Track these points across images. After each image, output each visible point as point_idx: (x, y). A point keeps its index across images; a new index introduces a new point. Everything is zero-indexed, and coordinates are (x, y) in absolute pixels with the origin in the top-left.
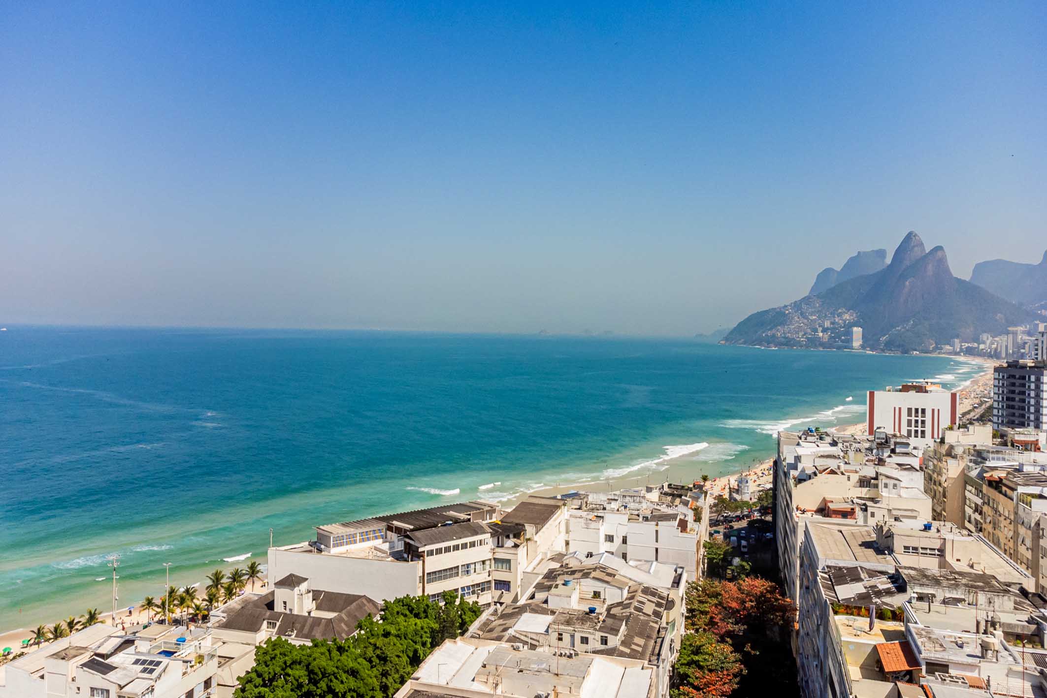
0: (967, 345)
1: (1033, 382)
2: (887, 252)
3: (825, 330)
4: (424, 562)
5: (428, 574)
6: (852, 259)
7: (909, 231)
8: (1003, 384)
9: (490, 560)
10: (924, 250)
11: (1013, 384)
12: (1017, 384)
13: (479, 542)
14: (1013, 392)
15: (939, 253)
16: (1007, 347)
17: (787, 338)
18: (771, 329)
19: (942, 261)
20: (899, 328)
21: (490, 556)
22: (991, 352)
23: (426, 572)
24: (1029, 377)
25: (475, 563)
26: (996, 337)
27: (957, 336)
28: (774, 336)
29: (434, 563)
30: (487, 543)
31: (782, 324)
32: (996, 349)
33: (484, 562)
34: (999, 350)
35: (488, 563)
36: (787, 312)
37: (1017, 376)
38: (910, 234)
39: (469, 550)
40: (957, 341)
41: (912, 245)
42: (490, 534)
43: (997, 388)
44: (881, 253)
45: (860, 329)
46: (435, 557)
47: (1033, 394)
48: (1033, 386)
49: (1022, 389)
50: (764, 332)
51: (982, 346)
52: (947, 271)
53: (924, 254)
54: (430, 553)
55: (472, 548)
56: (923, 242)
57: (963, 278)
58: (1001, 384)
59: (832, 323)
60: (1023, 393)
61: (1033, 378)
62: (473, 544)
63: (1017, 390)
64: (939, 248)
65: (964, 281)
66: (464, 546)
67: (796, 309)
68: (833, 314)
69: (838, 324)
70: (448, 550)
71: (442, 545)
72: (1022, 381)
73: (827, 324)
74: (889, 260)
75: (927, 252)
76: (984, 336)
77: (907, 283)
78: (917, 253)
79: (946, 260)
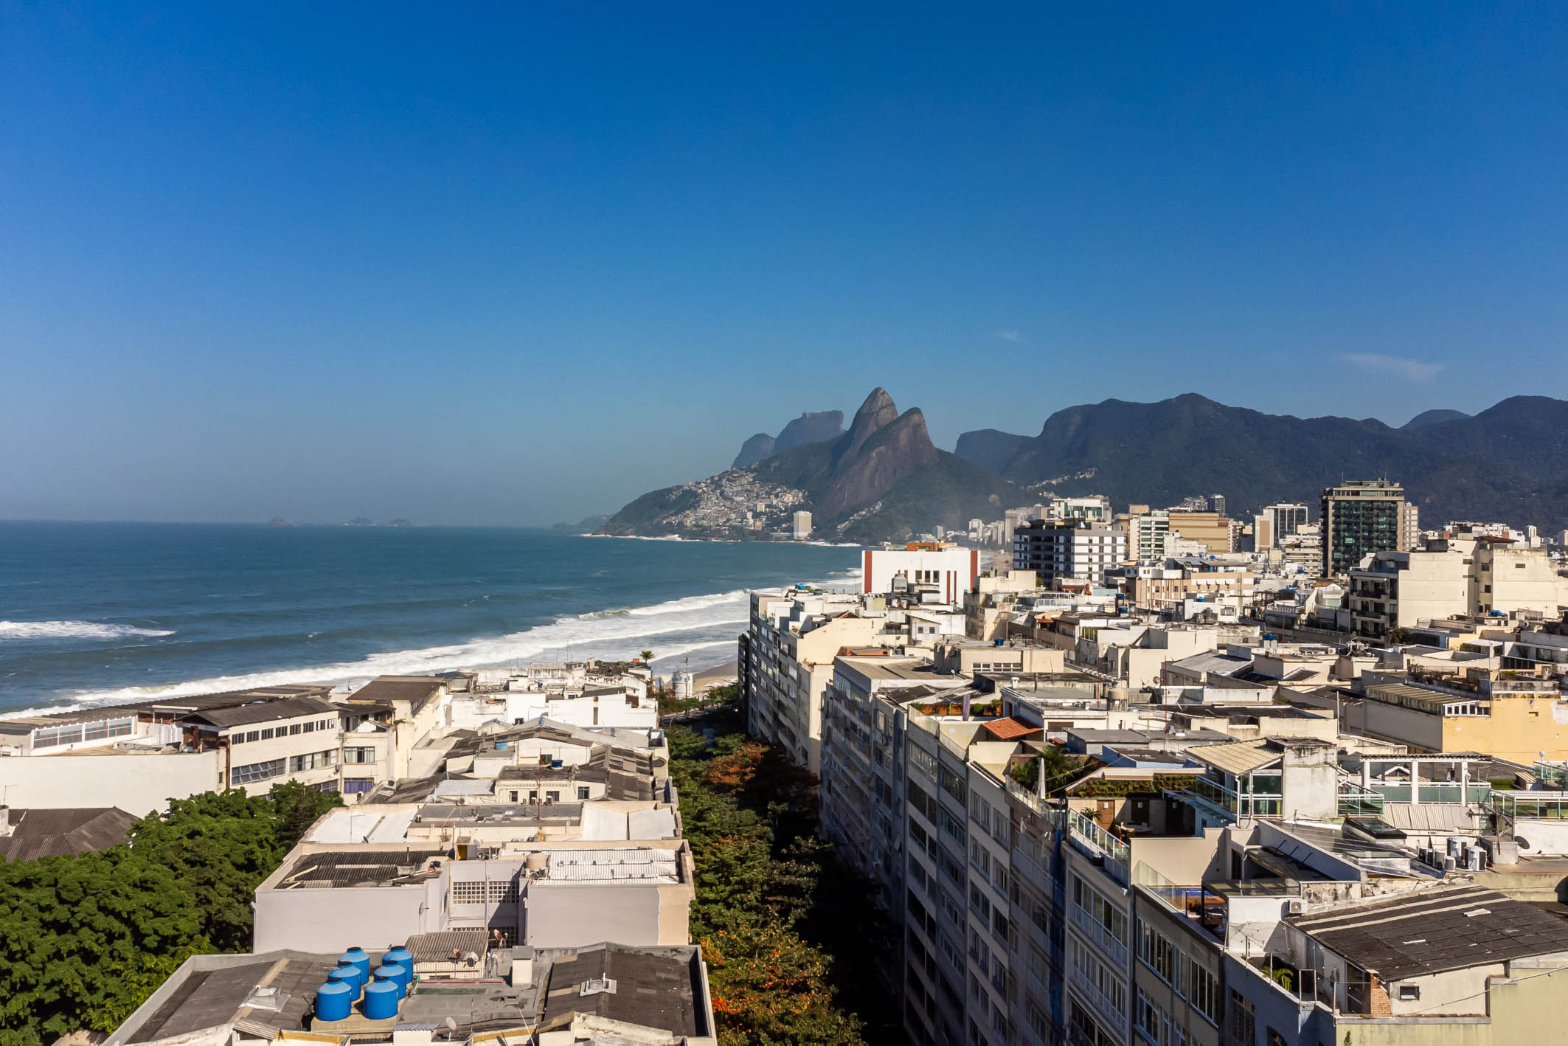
0: (953, 533)
1: (1061, 544)
2: (844, 412)
3: (757, 515)
4: (228, 751)
5: (233, 769)
6: (795, 422)
7: (876, 387)
8: (1026, 549)
9: (337, 749)
10: (894, 412)
11: (1038, 548)
12: (1042, 548)
13: (319, 723)
14: (1038, 557)
15: (916, 418)
16: (1003, 534)
17: (700, 526)
18: (676, 514)
19: (919, 427)
20: (864, 513)
21: (337, 744)
22: (984, 540)
23: (232, 766)
24: (1058, 539)
25: (313, 754)
26: (989, 523)
27: (940, 523)
28: (680, 524)
29: (243, 755)
30: (333, 726)
31: (694, 506)
32: (991, 537)
33: (326, 754)
34: (994, 538)
35: (333, 754)
36: (700, 491)
37: (1043, 539)
38: (877, 390)
39: (302, 736)
40: (940, 529)
41: (879, 404)
42: (337, 712)
43: (1018, 554)
44: (836, 416)
45: (809, 514)
46: (246, 745)
47: (1062, 558)
48: (1062, 549)
49: (1048, 553)
50: (664, 518)
51: (972, 535)
52: (928, 442)
53: (895, 418)
54: (239, 739)
55: (308, 734)
56: (894, 402)
57: (946, 450)
58: (1023, 549)
59: (767, 506)
60: (1051, 558)
61: (1062, 539)
62: (309, 727)
63: (1043, 554)
64: (915, 411)
65: (948, 453)
66: (295, 730)
67: (713, 487)
68: (768, 494)
69: (775, 507)
70: (267, 734)
71: (259, 727)
72: (1049, 544)
73: (761, 507)
74: (846, 425)
75: (899, 415)
76: (975, 523)
77: (874, 454)
78: (885, 416)
79: (925, 427)
